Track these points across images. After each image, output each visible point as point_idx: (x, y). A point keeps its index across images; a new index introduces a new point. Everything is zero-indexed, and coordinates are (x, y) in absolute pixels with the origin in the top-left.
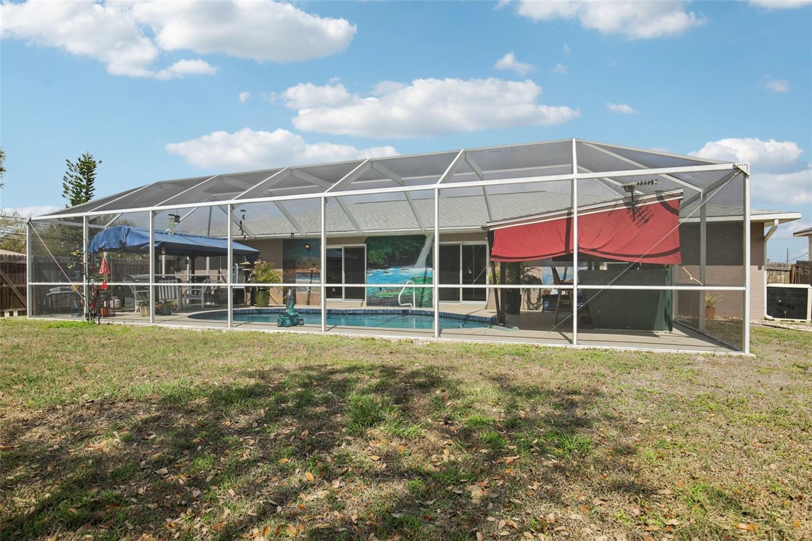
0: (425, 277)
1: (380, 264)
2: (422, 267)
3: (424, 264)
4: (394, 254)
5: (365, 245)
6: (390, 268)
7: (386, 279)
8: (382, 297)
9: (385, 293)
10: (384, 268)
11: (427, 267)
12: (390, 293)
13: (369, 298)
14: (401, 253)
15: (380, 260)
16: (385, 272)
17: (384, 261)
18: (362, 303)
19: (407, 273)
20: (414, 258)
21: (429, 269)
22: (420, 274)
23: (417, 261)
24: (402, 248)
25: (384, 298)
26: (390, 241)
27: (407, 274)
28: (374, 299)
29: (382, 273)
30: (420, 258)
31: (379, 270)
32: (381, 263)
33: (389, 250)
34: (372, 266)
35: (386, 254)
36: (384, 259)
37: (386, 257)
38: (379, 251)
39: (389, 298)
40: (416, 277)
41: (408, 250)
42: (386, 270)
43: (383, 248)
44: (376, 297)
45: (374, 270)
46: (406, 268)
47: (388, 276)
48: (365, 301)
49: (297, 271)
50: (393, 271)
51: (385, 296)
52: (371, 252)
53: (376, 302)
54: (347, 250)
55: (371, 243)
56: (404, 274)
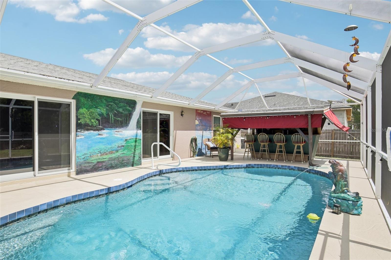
1: (92, 125)
2: (134, 130)
4: (108, 115)
5: (74, 101)
7: (99, 142)
8: (95, 162)
9: (99, 157)
10: (98, 130)
11: (137, 130)
12: (105, 157)
13: (77, 165)
14: (115, 115)
15: (92, 121)
16: (99, 135)
17: (97, 122)
18: (70, 172)
19: (121, 135)
20: (126, 120)
23: (129, 123)
24: (116, 110)
25: (98, 162)
26: (104, 101)
28: (87, 165)
29: (94, 136)
30: (131, 120)
31: (92, 132)
32: (95, 124)
33: (103, 111)
34: (85, 127)
35: (99, 115)
36: (97, 119)
37: (100, 118)
38: (91, 110)
39: (103, 162)
40: (129, 138)
41: (122, 113)
42: (100, 132)
43: (96, 108)
44: (88, 163)
45: (86, 132)
46: (120, 130)
48: (73, 170)
50: (107, 134)
51: (99, 161)
52: (81, 111)
53: (88, 168)
55: (83, 100)
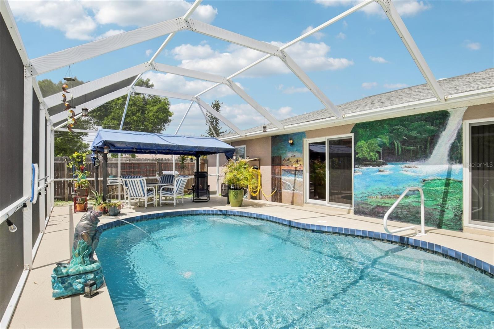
0: (448, 179)
1: (371, 159)
3: (446, 157)
4: (392, 144)
5: (352, 135)
6: (386, 164)
7: (380, 181)
8: (374, 204)
9: (379, 200)
10: (378, 165)
11: (452, 164)
12: (387, 201)
13: (357, 204)
14: (404, 143)
15: (371, 154)
16: (380, 171)
17: (377, 155)
18: (350, 210)
19: (414, 172)
20: (425, 148)
21: (456, 167)
22: (438, 174)
23: (431, 153)
24: (406, 136)
25: (378, 206)
26: (387, 127)
27: (414, 174)
28: (365, 206)
29: (374, 172)
31: (371, 167)
32: (374, 157)
33: (385, 139)
34: (363, 162)
35: (379, 145)
36: (377, 152)
37: (380, 150)
38: (370, 141)
39: (384, 207)
40: (430, 178)
41: (416, 138)
42: (381, 168)
43: (376, 137)
44: (366, 204)
47: (385, 176)
48: (353, 208)
49: (283, 168)
50: (390, 170)
51: (379, 204)
52: (359, 144)
53: (366, 211)
54: (331, 143)
55: (361, 131)
56: (409, 174)
